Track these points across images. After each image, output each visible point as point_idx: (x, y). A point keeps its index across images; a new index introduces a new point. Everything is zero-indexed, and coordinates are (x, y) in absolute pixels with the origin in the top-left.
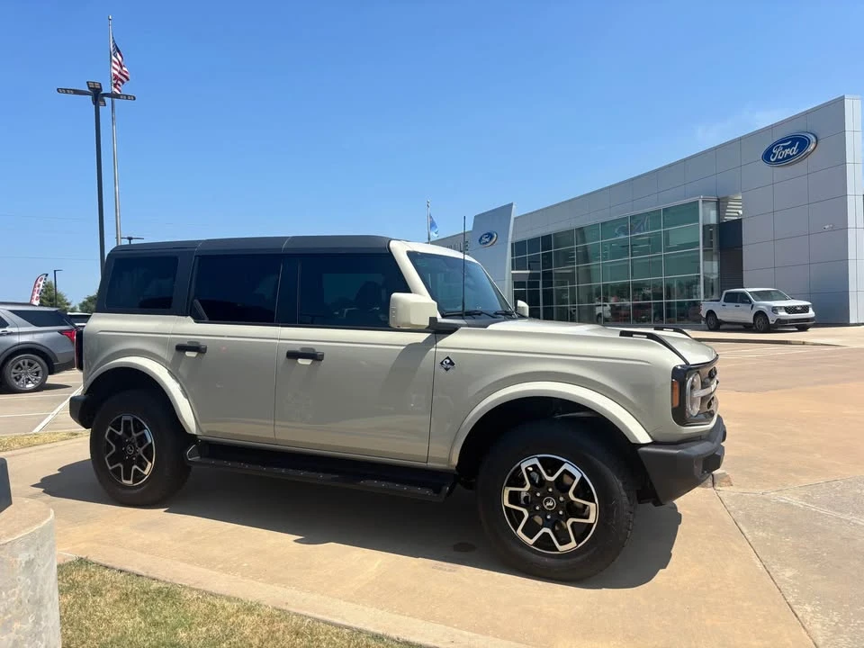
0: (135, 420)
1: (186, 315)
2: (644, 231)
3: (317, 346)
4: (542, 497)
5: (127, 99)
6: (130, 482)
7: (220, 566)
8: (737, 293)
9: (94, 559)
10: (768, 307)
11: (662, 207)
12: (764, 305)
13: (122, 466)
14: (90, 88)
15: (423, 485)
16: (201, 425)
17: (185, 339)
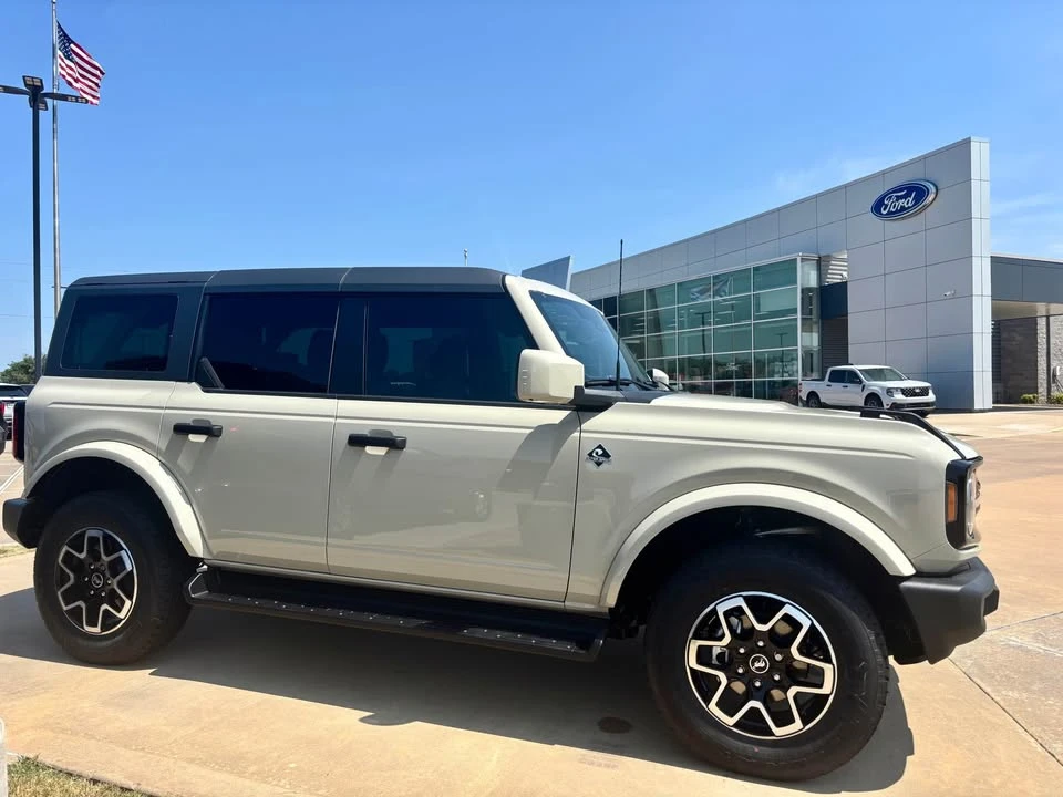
0: (107, 538)
1: (189, 380)
2: (730, 294)
3: (396, 427)
4: (747, 655)
5: (77, 101)
6: (96, 630)
7: (253, 769)
8: (844, 371)
9: (48, 762)
10: (882, 388)
11: (752, 265)
12: (876, 386)
13: (83, 606)
14: (26, 85)
15: (561, 636)
16: (210, 542)
17: (188, 417)
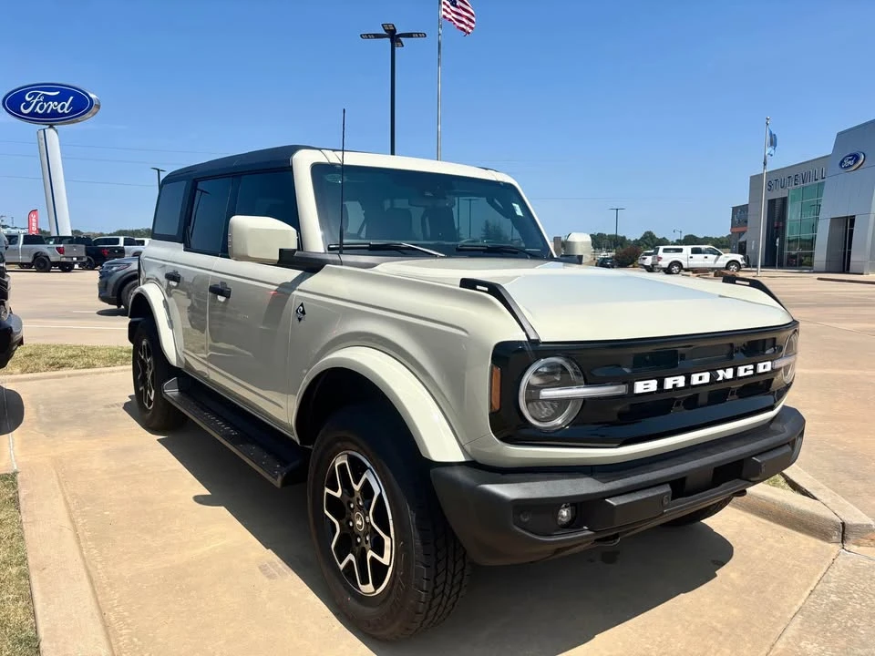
3: (229, 281)
4: (354, 511)
5: (419, 36)
13: (144, 389)
14: (386, 31)
17: (173, 268)
